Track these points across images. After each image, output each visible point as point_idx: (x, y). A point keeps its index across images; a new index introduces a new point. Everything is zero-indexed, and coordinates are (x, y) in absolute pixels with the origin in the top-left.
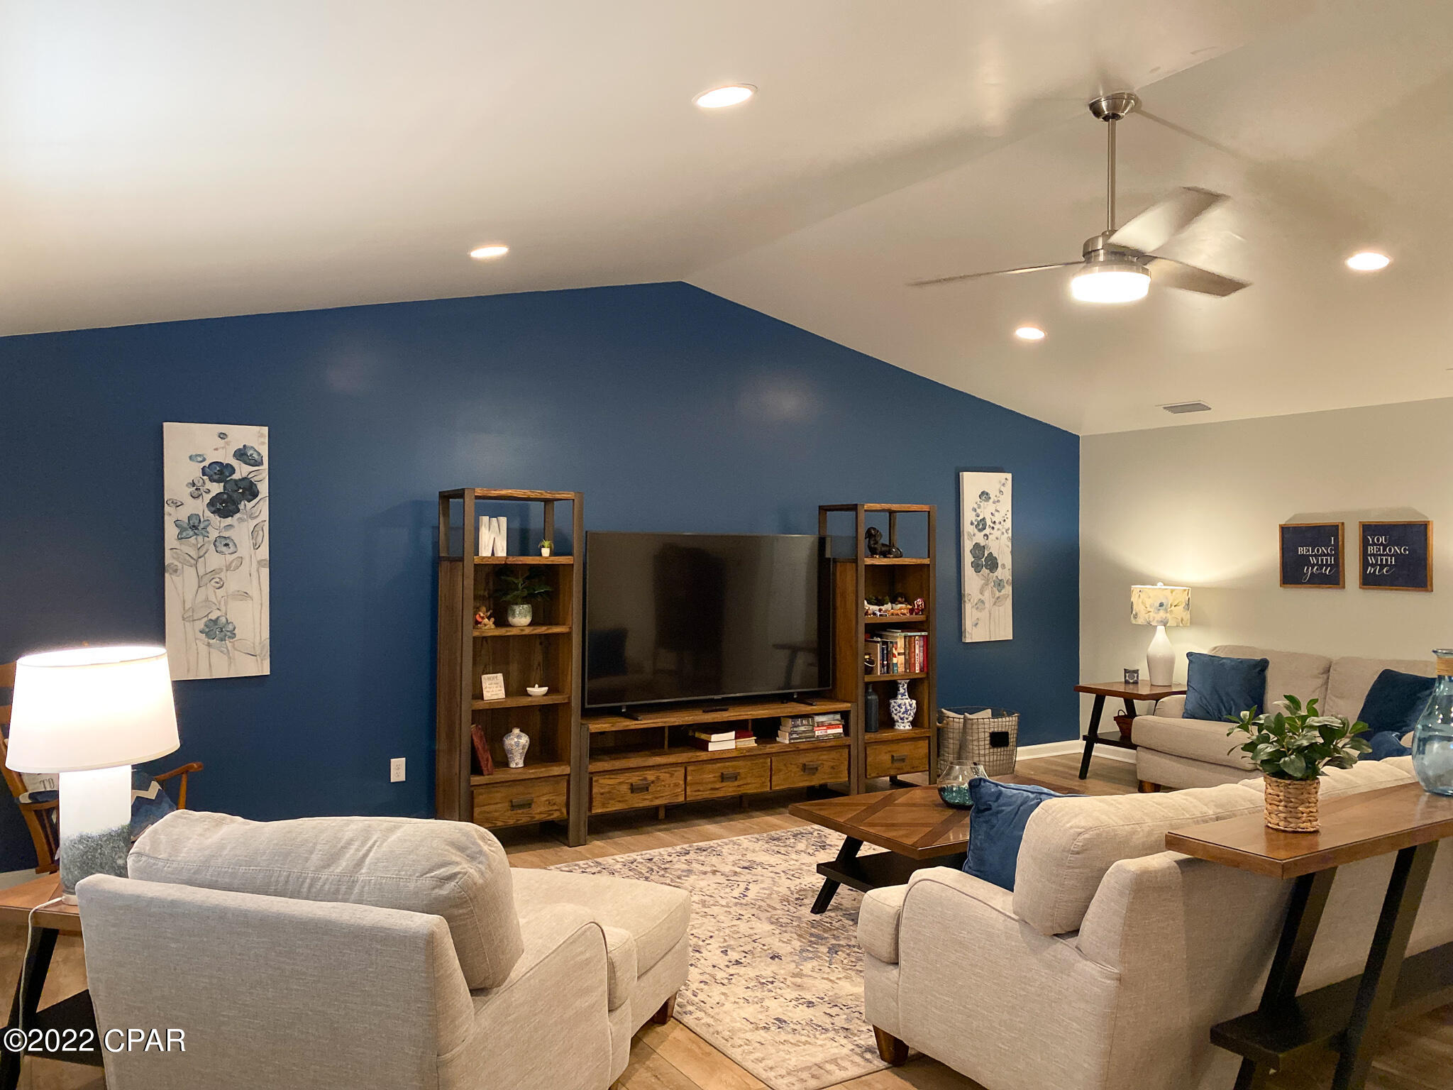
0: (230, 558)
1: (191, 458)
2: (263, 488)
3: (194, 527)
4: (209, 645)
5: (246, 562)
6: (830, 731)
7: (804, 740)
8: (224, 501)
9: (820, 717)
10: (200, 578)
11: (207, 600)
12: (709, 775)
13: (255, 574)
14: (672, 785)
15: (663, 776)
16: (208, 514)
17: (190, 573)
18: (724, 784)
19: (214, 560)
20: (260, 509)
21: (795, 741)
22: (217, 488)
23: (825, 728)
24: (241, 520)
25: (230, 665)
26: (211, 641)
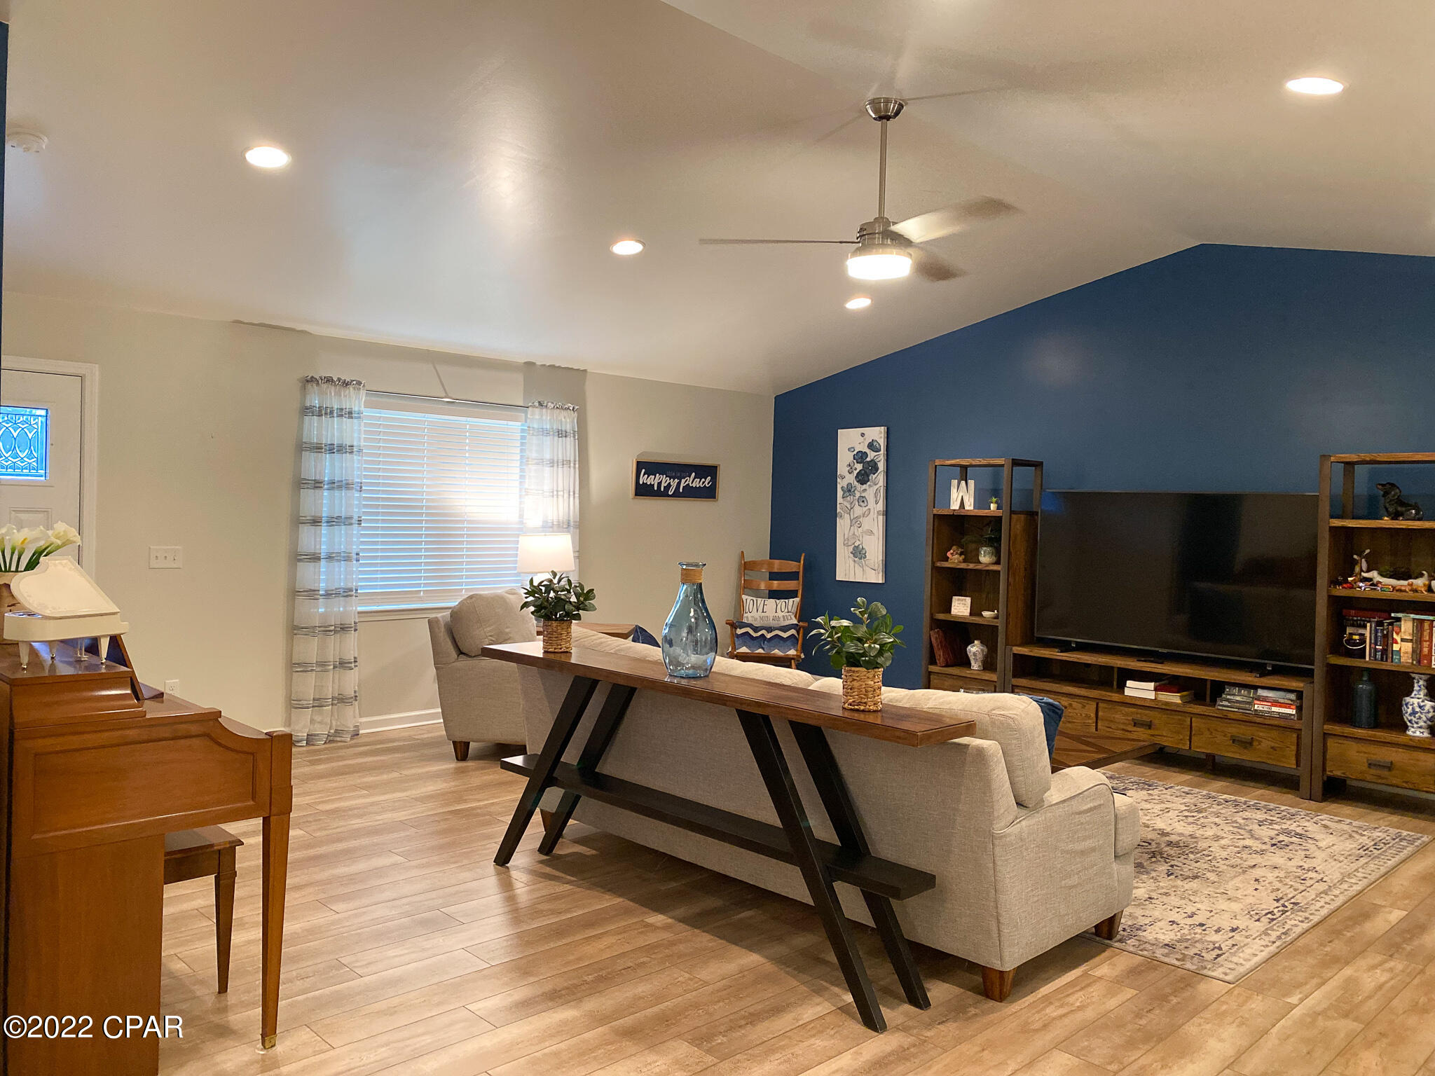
0: (865, 509)
1: (849, 449)
2: (881, 466)
3: (849, 491)
4: (854, 561)
5: (872, 511)
6: (1274, 709)
7: (1236, 710)
8: (863, 475)
9: (1265, 691)
10: (851, 521)
11: (854, 534)
12: (1120, 716)
13: (876, 519)
14: (1084, 715)
15: (1075, 704)
16: (856, 483)
17: (847, 516)
18: (1135, 729)
19: (858, 510)
20: (879, 478)
21: (1224, 708)
22: (859, 467)
23: (1269, 704)
24: (870, 486)
25: (863, 574)
26: (856, 559)
